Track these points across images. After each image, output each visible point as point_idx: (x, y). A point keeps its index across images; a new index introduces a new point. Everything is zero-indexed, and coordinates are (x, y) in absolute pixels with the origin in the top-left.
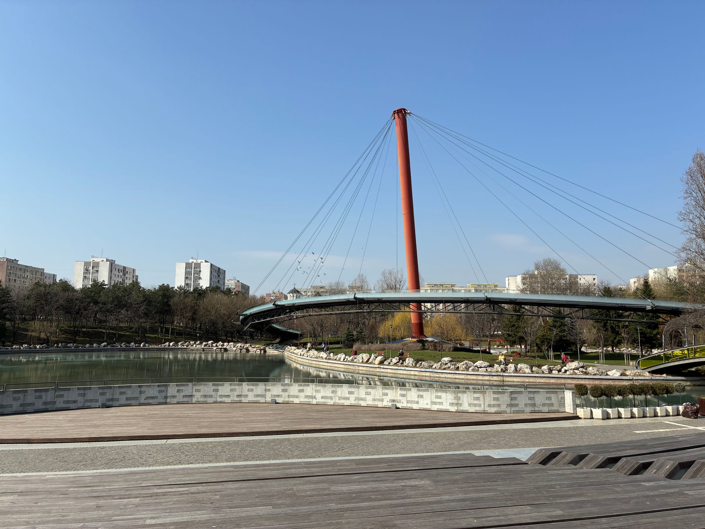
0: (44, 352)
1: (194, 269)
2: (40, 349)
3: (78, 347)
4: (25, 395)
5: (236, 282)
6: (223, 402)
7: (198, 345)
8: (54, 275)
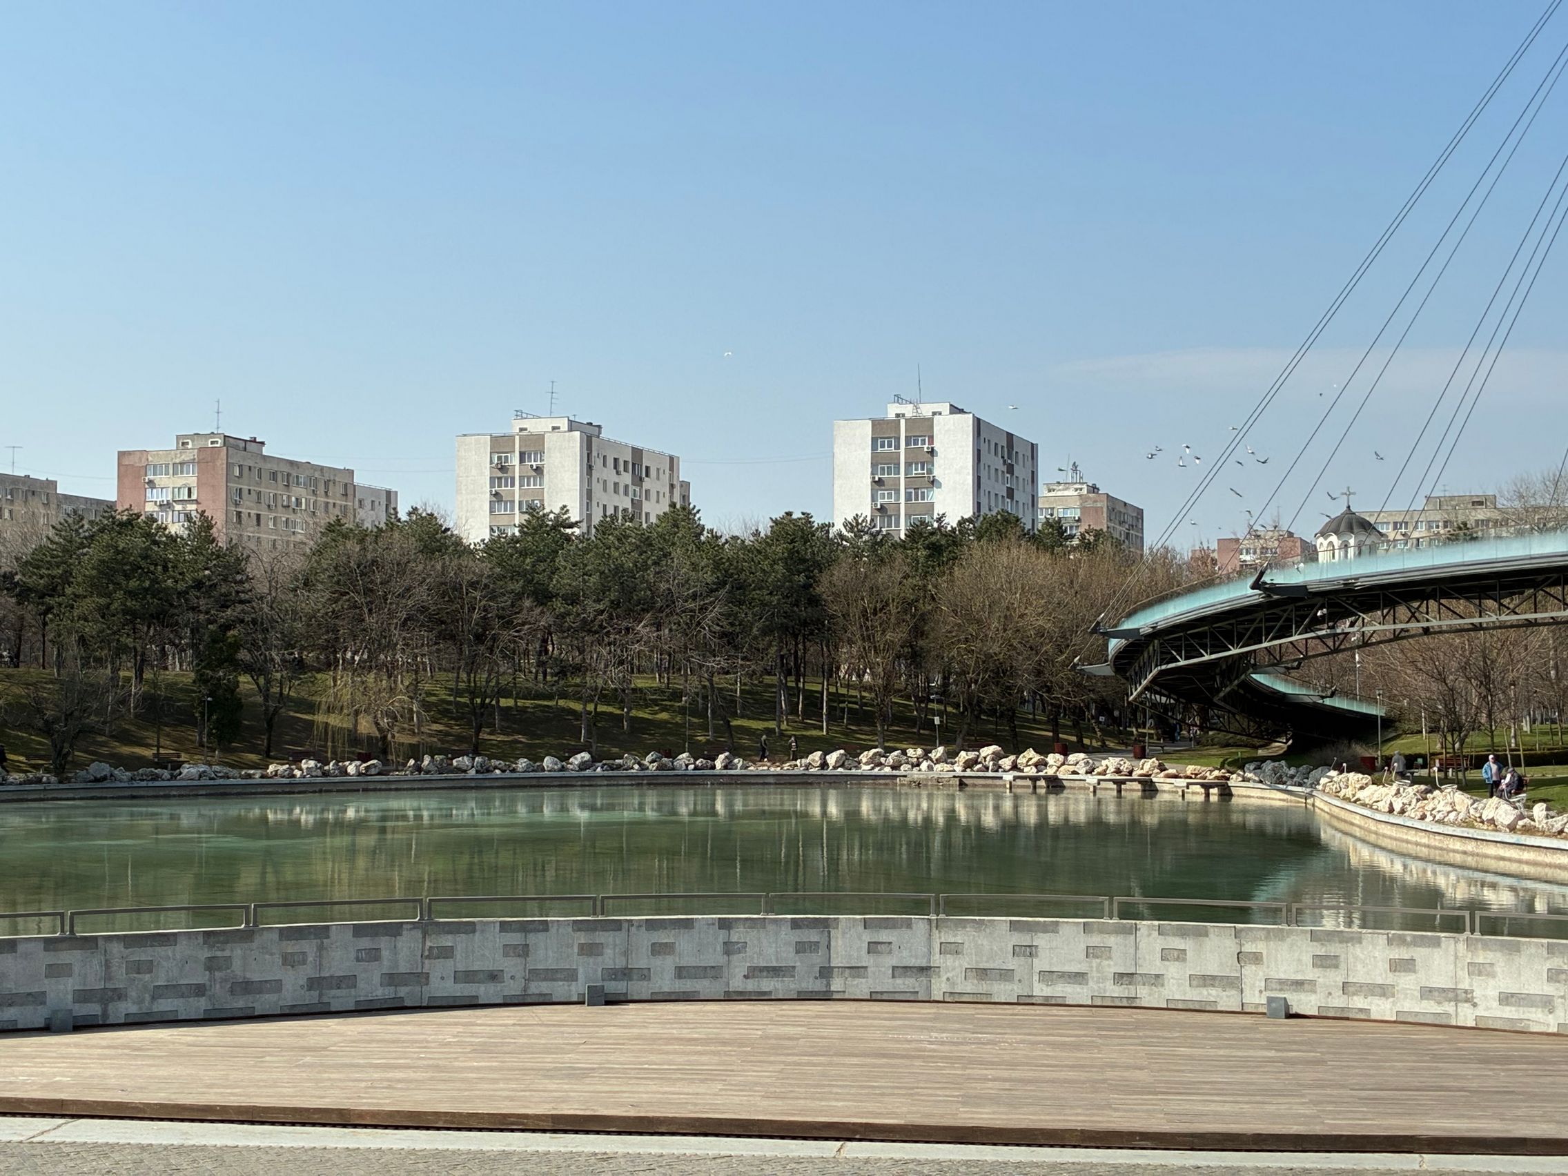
0: (375, 790)
1: (907, 443)
2: (360, 779)
3: (488, 771)
4: (321, 948)
5: (1085, 492)
6: (1060, 1001)
7: (938, 761)
8: (388, 493)
